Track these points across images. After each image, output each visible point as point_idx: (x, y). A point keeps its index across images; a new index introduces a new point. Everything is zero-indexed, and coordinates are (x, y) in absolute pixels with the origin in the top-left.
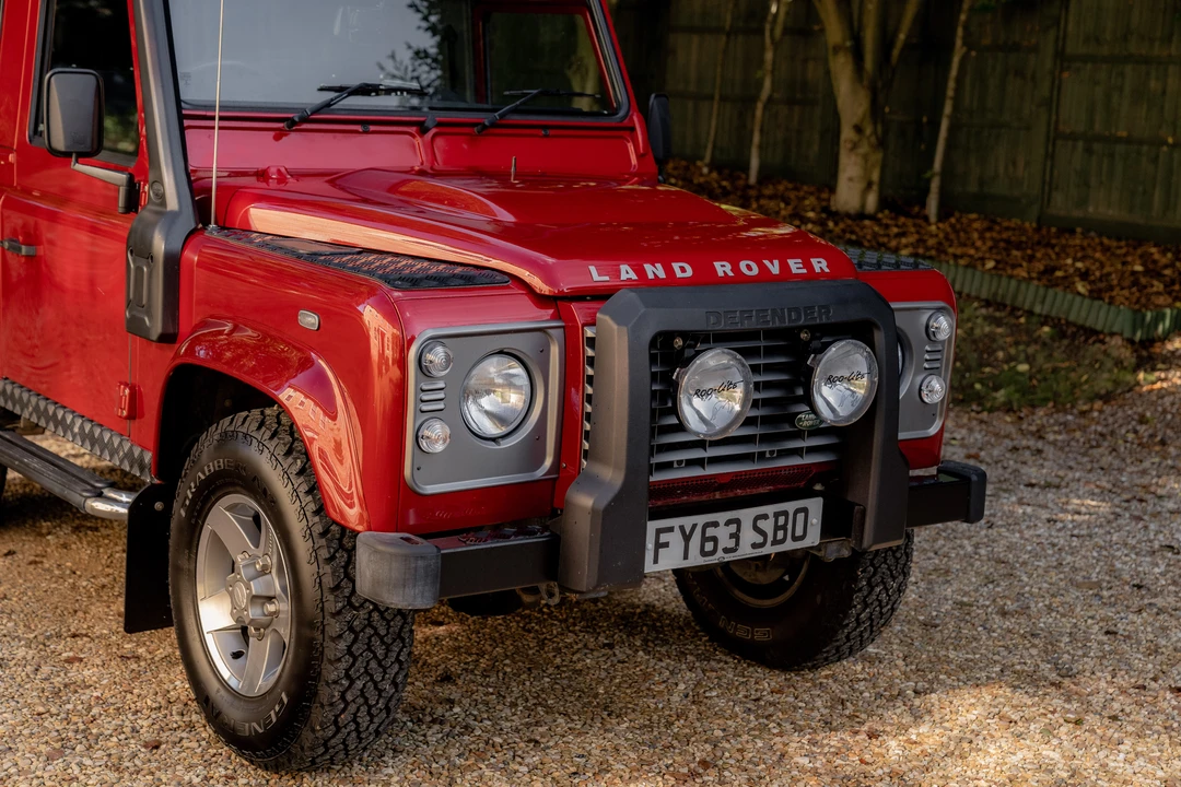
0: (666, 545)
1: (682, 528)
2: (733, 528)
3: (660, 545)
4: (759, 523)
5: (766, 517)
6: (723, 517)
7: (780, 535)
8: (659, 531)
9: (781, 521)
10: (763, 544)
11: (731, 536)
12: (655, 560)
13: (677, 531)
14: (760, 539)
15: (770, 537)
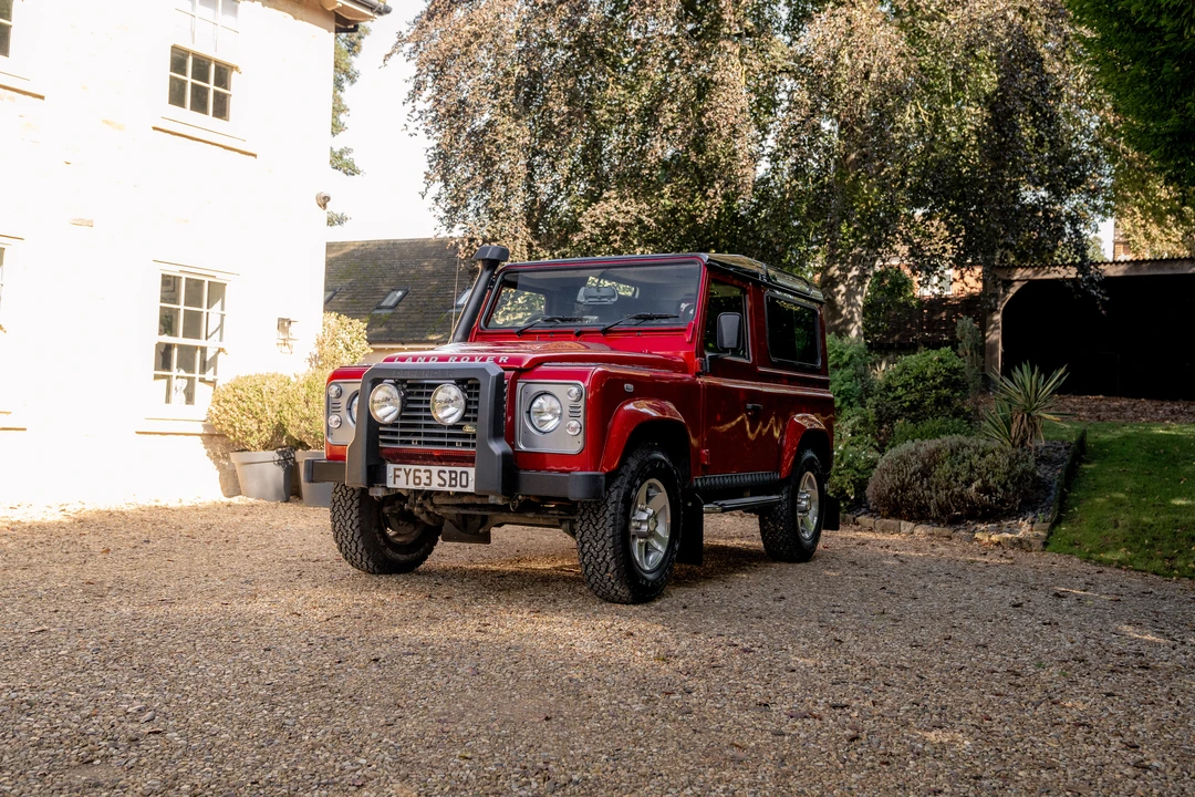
0: (399, 476)
1: (405, 470)
2: (428, 474)
3: (396, 476)
4: (442, 474)
5: (444, 472)
6: (423, 468)
7: (453, 482)
8: (395, 469)
9: (453, 475)
10: (444, 485)
11: (427, 478)
12: (395, 483)
13: (403, 471)
14: (443, 483)
15: (448, 483)
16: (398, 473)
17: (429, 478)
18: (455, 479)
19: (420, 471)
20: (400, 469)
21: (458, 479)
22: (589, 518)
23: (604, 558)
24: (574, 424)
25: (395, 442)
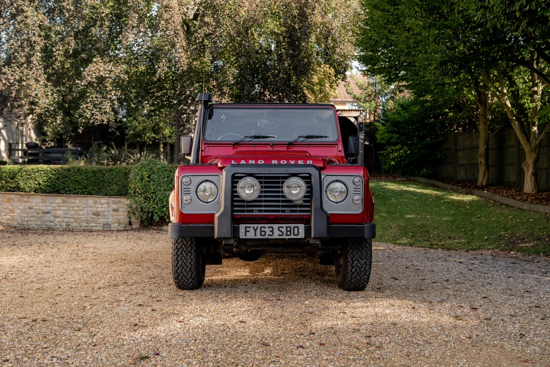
0: (249, 231)
1: (253, 227)
2: (271, 229)
3: (246, 231)
4: (280, 229)
5: (283, 227)
6: (267, 226)
7: (289, 233)
8: (246, 227)
9: (289, 229)
10: (283, 235)
11: (271, 231)
12: (246, 235)
13: (252, 228)
14: (281, 234)
15: (285, 233)
16: (248, 229)
17: (272, 231)
18: (290, 231)
19: (265, 227)
20: (250, 227)
21: (292, 231)
24: (357, 197)
25: (244, 211)
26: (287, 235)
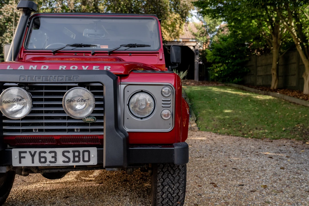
0: (24, 157)
1: (30, 152)
2: (53, 154)
3: (21, 158)
4: (66, 154)
5: (68, 152)
6: (48, 150)
7: (77, 159)
8: (20, 153)
9: (77, 154)
10: (69, 162)
11: (53, 157)
12: (20, 162)
13: (28, 153)
14: (67, 160)
15: (72, 159)
16: (22, 155)
17: (55, 157)
18: (79, 156)
19: (45, 152)
20: (26, 152)
21: (81, 156)
22: (168, 170)
23: (178, 194)
24: (166, 112)
25: (18, 131)
26: (74, 161)
